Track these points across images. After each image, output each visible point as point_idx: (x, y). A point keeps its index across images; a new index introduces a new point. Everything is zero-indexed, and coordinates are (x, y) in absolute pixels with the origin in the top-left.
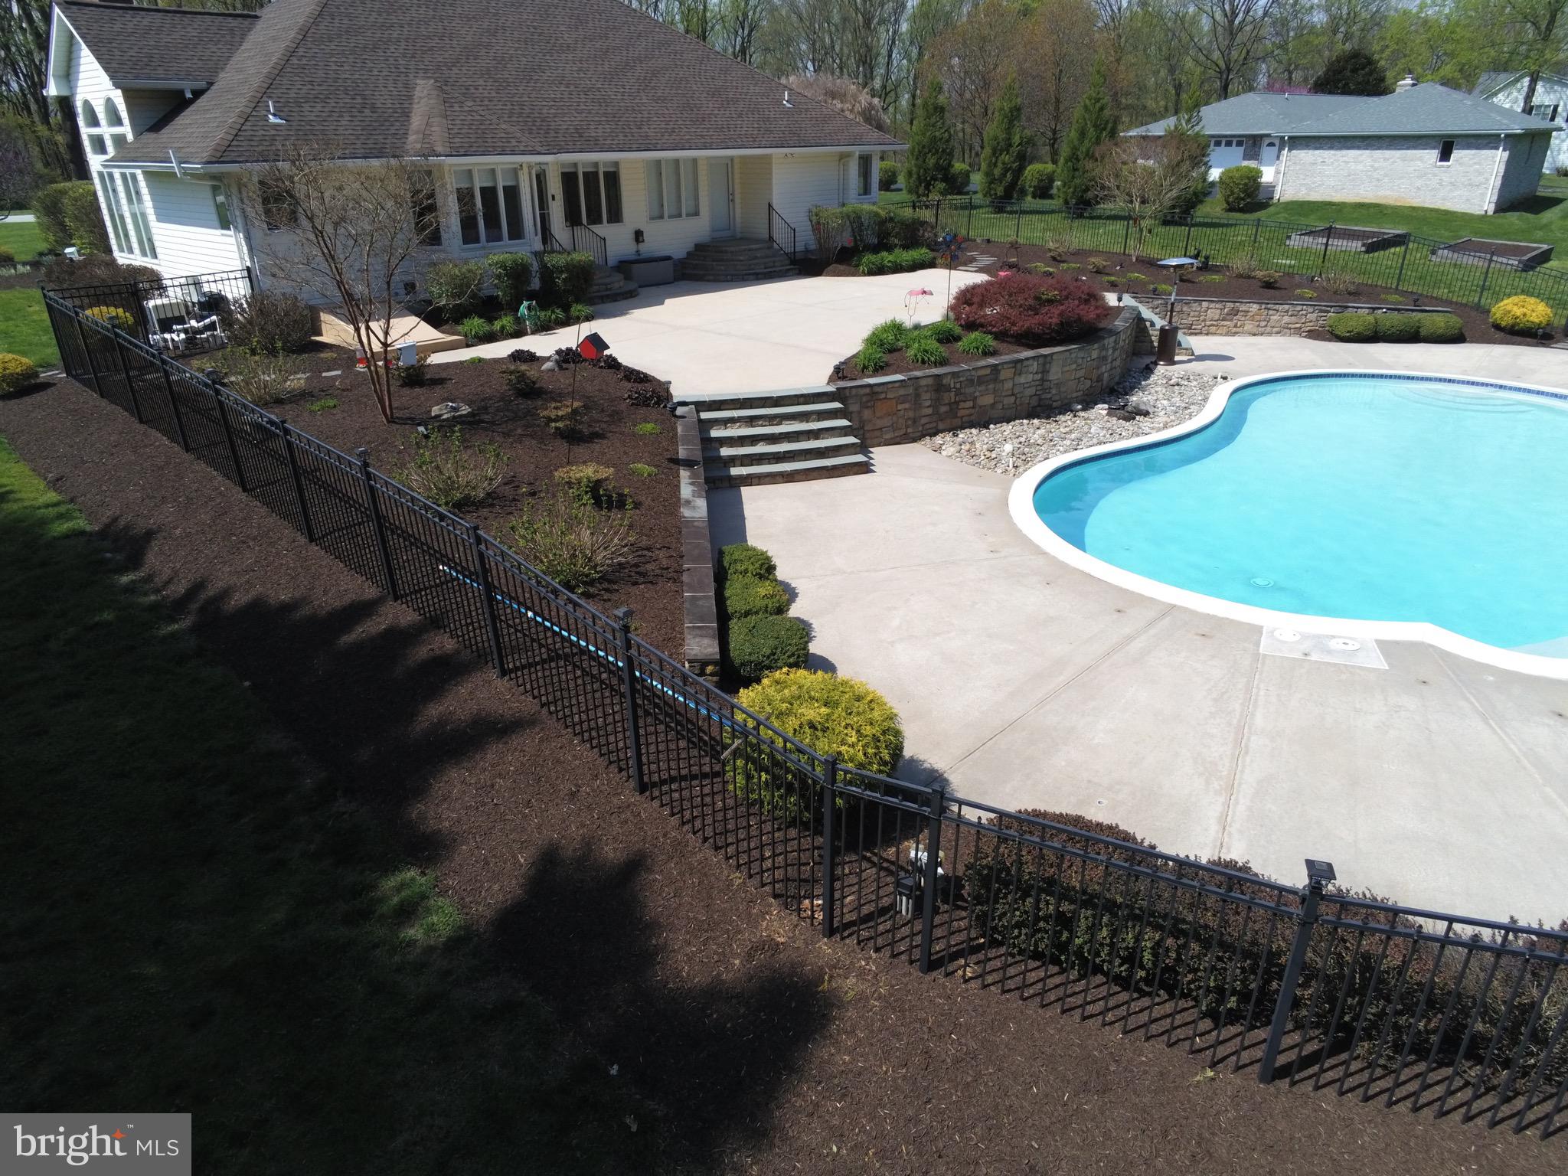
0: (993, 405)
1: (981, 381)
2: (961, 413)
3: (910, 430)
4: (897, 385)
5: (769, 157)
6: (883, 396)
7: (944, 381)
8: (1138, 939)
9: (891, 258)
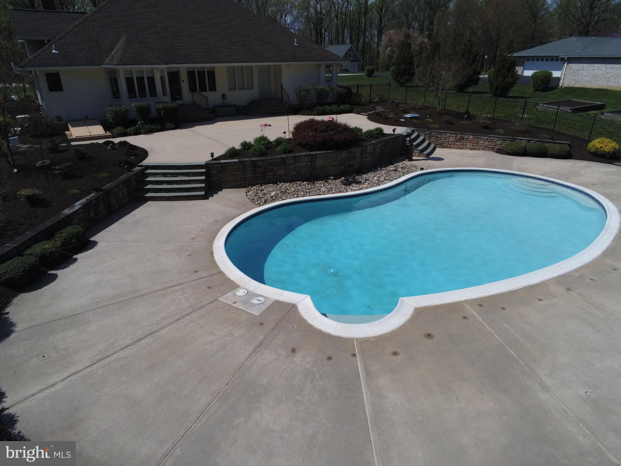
1: (277, 164)
2: (268, 177)
3: (242, 183)
4: (233, 164)
5: (280, 66)
6: (227, 168)
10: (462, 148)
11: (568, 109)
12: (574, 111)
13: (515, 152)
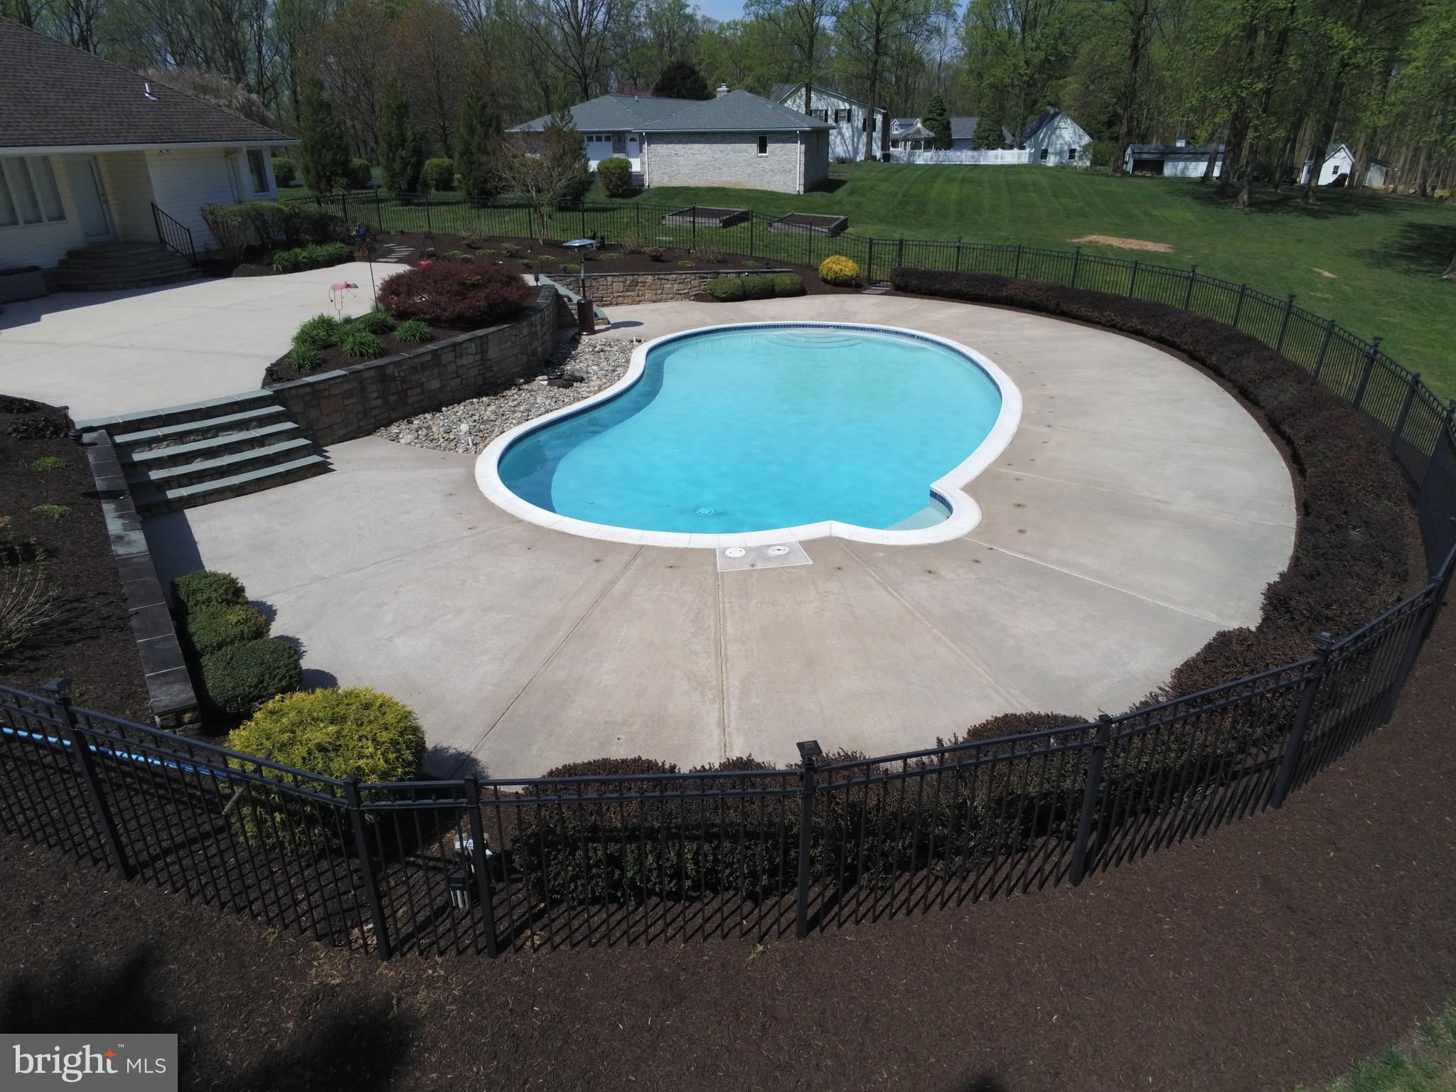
0: (441, 388)
1: (424, 367)
2: (410, 401)
3: (362, 424)
4: (339, 380)
5: (140, 154)
6: (326, 393)
7: (388, 371)
8: (680, 855)
9: (305, 254)
10: (639, 302)
11: (715, 222)
12: (727, 224)
13: (732, 294)
